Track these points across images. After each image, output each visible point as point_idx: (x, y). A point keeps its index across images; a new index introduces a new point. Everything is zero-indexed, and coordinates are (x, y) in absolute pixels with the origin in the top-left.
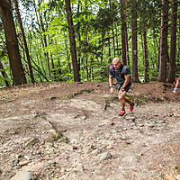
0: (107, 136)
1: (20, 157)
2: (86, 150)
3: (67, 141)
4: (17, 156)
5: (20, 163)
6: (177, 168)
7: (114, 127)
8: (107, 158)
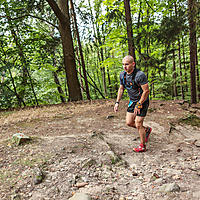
0: (173, 164)
1: (77, 177)
2: (148, 178)
3: (127, 165)
4: (74, 176)
5: (78, 184)
7: (181, 154)
8: (174, 190)
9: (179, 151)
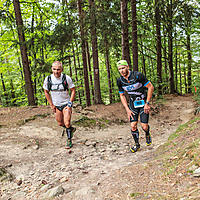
0: (63, 166)
3: (12, 178)
6: (133, 195)
7: (72, 155)
9: (70, 152)
